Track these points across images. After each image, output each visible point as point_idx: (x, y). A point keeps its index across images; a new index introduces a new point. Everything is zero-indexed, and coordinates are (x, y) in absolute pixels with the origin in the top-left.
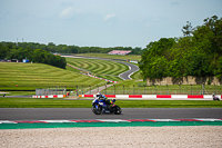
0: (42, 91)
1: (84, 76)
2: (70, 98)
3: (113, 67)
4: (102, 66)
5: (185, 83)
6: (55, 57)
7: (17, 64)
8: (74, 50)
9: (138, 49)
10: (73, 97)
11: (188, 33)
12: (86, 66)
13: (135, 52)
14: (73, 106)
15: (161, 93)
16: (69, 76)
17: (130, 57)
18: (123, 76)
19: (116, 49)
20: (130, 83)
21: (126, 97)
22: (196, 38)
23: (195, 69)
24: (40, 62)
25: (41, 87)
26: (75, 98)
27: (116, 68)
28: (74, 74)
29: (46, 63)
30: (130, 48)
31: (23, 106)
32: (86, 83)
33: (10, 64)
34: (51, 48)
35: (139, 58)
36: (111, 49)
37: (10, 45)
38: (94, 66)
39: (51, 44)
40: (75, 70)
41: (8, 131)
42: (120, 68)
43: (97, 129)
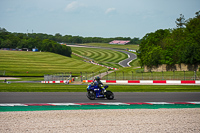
0: (50, 77)
1: (88, 64)
2: (75, 83)
3: (114, 56)
4: (103, 55)
5: (178, 69)
6: (61, 47)
7: (28, 53)
8: (79, 40)
9: (136, 39)
10: (78, 82)
11: (181, 25)
12: (89, 54)
13: (134, 41)
14: (78, 90)
15: (157, 78)
16: (74, 63)
17: (129, 47)
18: (123, 63)
19: (117, 39)
20: (129, 69)
21: (126, 82)
22: (188, 29)
23: (188, 57)
24: (48, 51)
25: (49, 73)
26: (80, 83)
27: (117, 56)
28: (78, 62)
29: (53, 51)
30: (129, 39)
31: (33, 90)
32: (89, 70)
33: (21, 52)
34: (58, 38)
35: (138, 47)
36: (112, 40)
37: (21, 36)
38: (97, 55)
39: (58, 35)
40: (79, 58)
41: (19, 112)
42: (120, 56)
43: (100, 111)
